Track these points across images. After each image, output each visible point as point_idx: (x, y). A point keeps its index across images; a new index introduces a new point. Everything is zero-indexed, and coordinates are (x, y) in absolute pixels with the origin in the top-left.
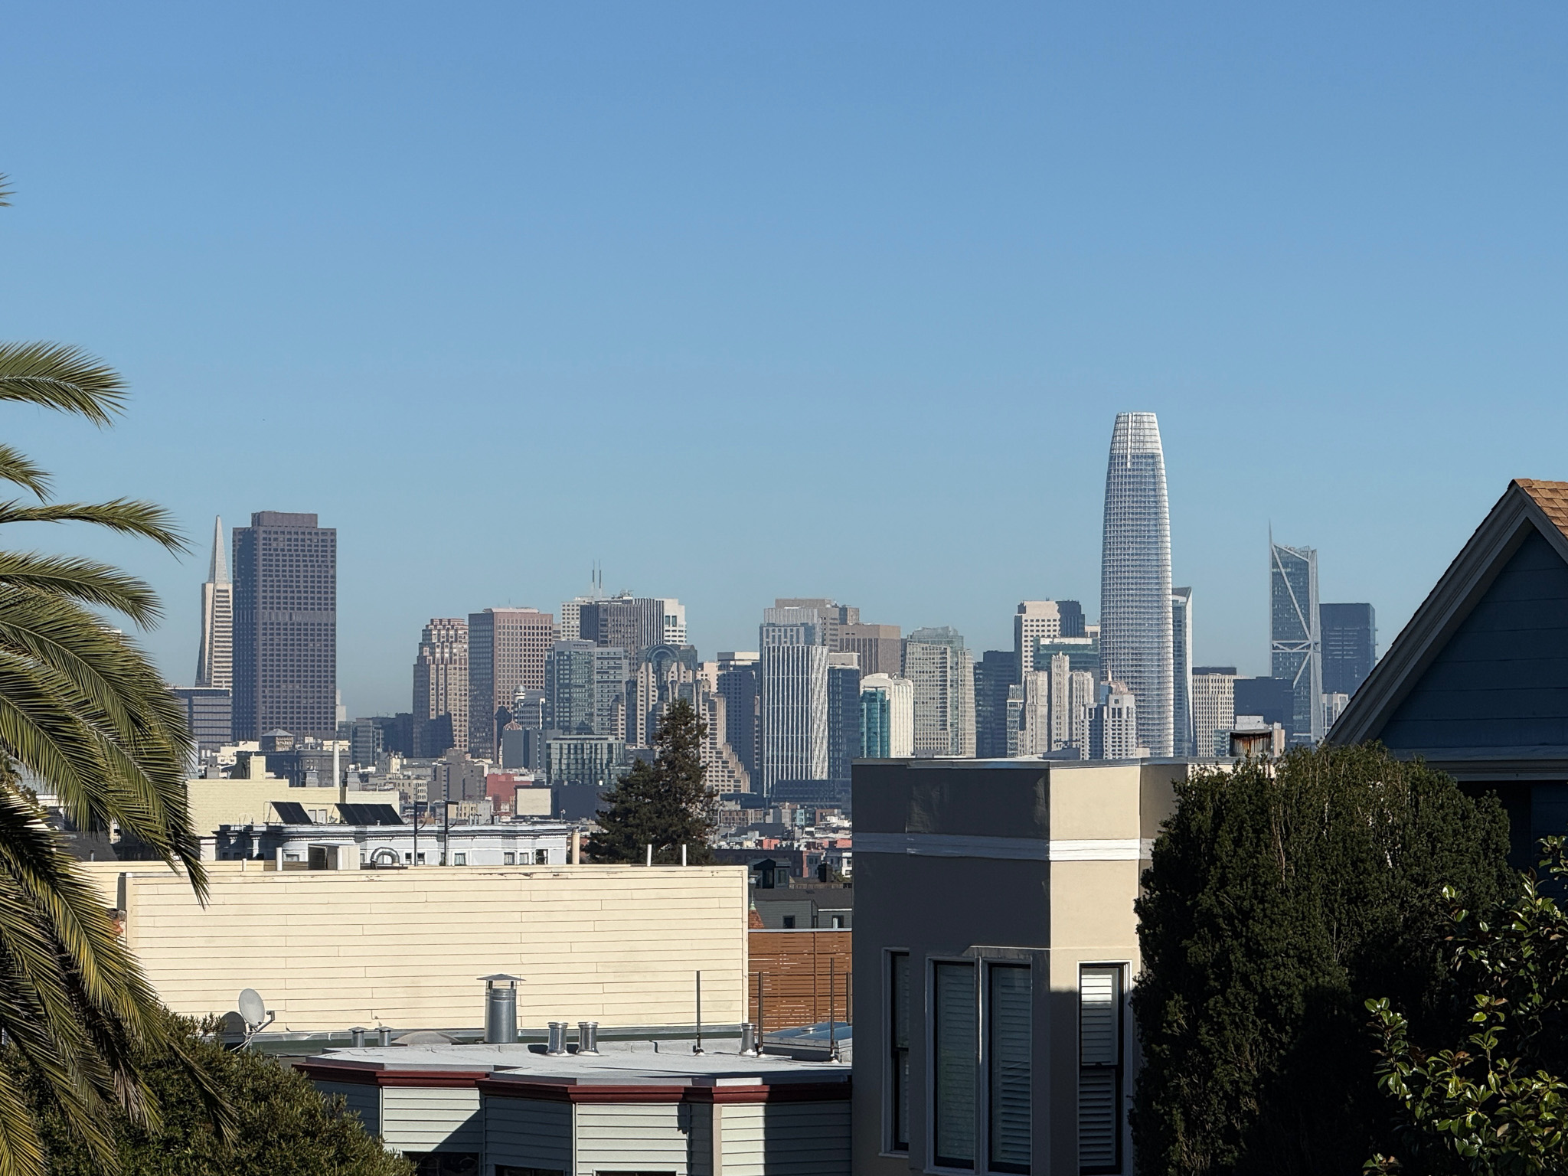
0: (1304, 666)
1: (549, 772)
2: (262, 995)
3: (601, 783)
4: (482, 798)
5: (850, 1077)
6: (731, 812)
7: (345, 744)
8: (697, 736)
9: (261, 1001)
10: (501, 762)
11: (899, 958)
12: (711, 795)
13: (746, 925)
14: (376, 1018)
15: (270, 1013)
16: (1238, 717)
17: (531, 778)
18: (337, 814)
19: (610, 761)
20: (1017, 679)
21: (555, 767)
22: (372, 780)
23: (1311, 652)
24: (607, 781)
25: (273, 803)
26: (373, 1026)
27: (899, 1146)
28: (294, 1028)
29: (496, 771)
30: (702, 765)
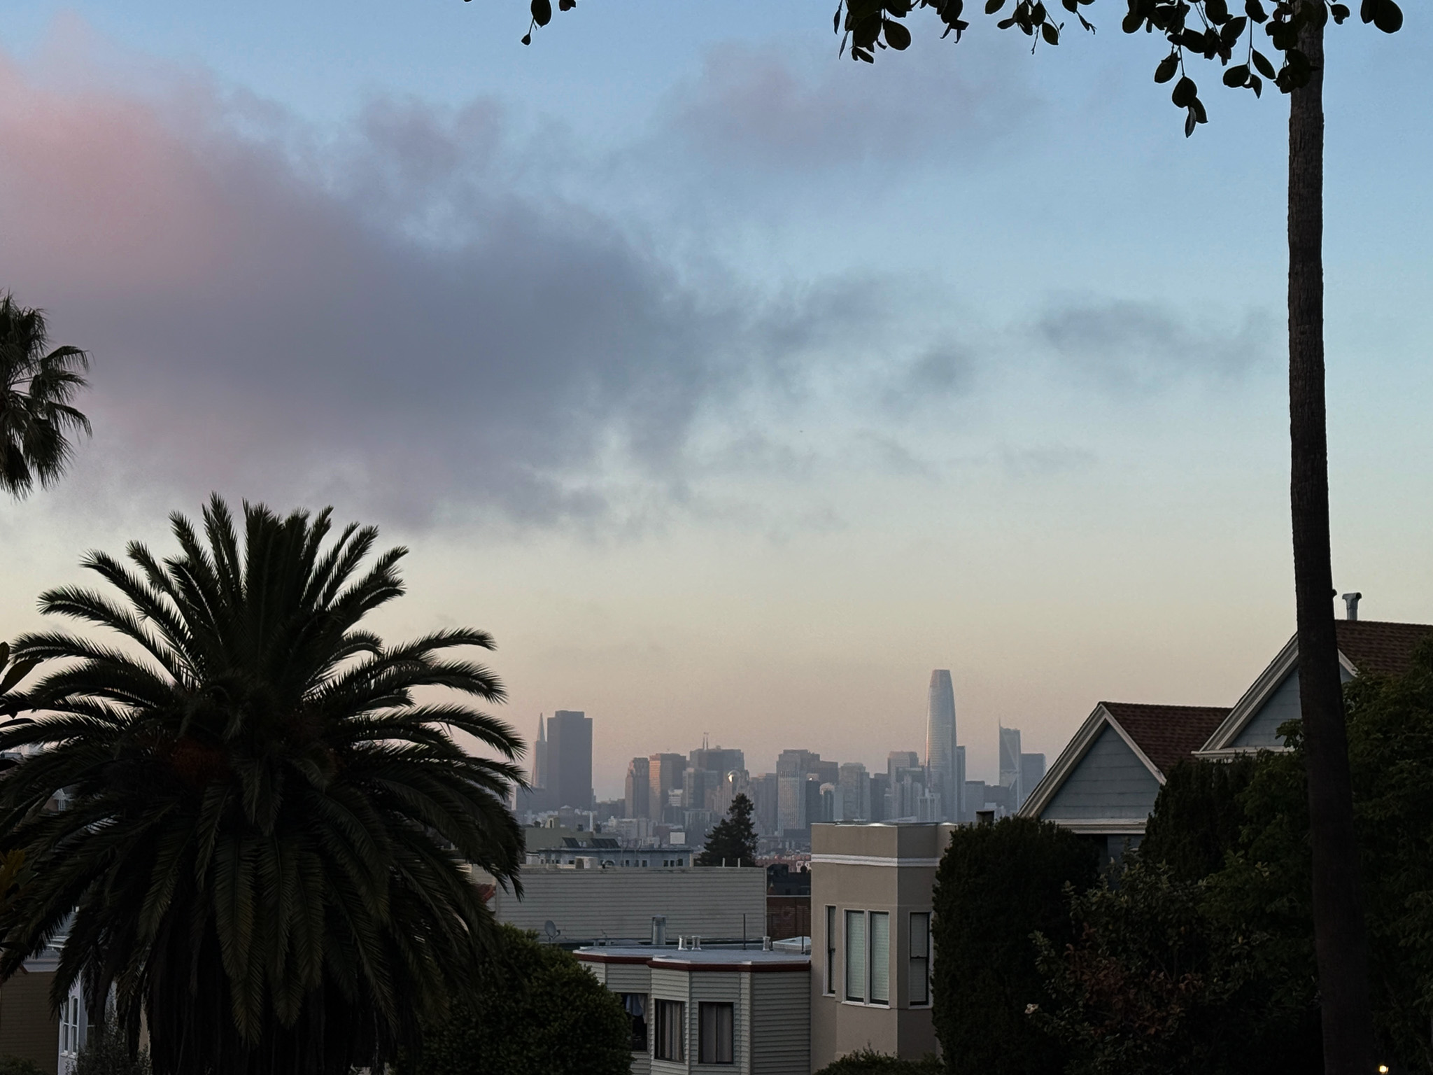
0: (1014, 780)
1: (683, 824)
2: (555, 923)
3: (706, 830)
4: (654, 836)
5: (810, 961)
6: (763, 843)
7: (596, 813)
8: (749, 810)
9: (554, 926)
10: (663, 820)
11: (831, 910)
12: (756, 835)
13: (766, 894)
14: (604, 933)
15: (559, 931)
16: (986, 804)
17: (676, 827)
18: (592, 843)
19: (710, 821)
20: (890, 787)
21: (687, 823)
22: (607, 828)
23: (1018, 775)
24: (709, 830)
25: (564, 839)
26: (604, 937)
27: (831, 991)
28: (568, 938)
29: (660, 825)
30: (751, 822)
